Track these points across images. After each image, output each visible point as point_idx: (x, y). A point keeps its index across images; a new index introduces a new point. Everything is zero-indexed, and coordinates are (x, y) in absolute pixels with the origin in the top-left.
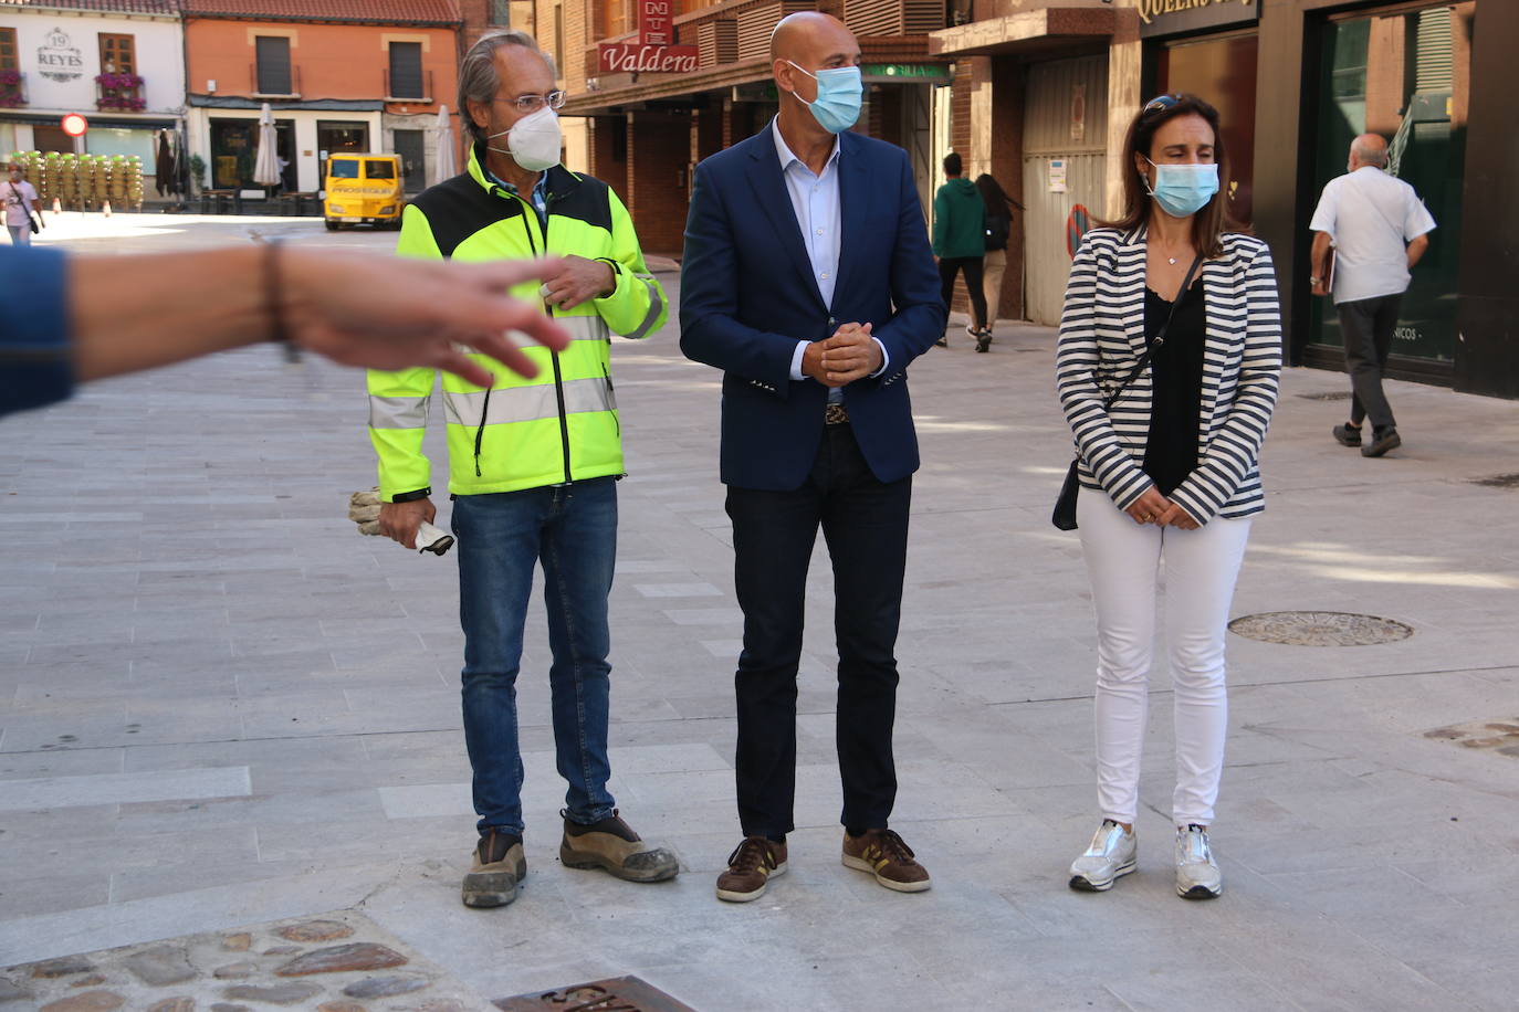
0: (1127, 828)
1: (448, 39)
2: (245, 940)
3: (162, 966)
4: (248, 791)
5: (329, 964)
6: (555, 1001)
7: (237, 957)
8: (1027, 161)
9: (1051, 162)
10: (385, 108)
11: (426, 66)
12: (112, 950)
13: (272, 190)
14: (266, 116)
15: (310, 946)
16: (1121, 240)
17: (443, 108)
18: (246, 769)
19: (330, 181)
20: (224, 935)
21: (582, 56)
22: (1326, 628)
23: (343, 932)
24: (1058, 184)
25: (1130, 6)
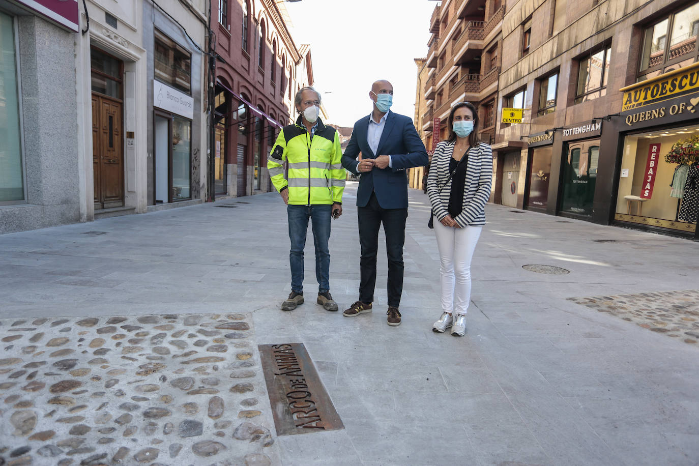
0: (450, 314)
2: (218, 317)
3: (192, 320)
5: (230, 327)
6: (275, 348)
7: (211, 321)
8: (503, 172)
9: (508, 173)
12: (186, 315)
15: (231, 321)
16: (447, 144)
20: (215, 315)
22: (547, 269)
23: (242, 318)
24: (510, 177)
25: (526, 141)
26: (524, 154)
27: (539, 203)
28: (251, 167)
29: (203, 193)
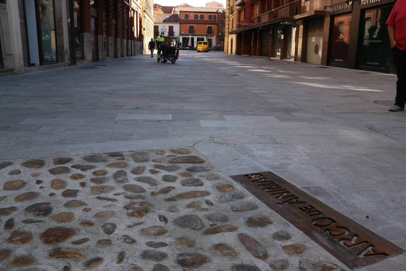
1: (216, 26)
2: (163, 152)
3: (140, 157)
4: (171, 119)
5: (183, 161)
6: (248, 178)
7: (159, 157)
8: (308, 37)
9: (312, 37)
10: (207, 36)
11: (213, 30)
12: (129, 152)
13: (190, 47)
14: (190, 37)
15: (179, 155)
17: (215, 36)
18: (171, 115)
19: (198, 45)
20: (158, 150)
21: (236, 25)
23: (188, 152)
24: (313, 41)
25: (328, 10)
26: (327, 20)
27: (340, 60)
28: (101, 36)
29: (67, 57)
